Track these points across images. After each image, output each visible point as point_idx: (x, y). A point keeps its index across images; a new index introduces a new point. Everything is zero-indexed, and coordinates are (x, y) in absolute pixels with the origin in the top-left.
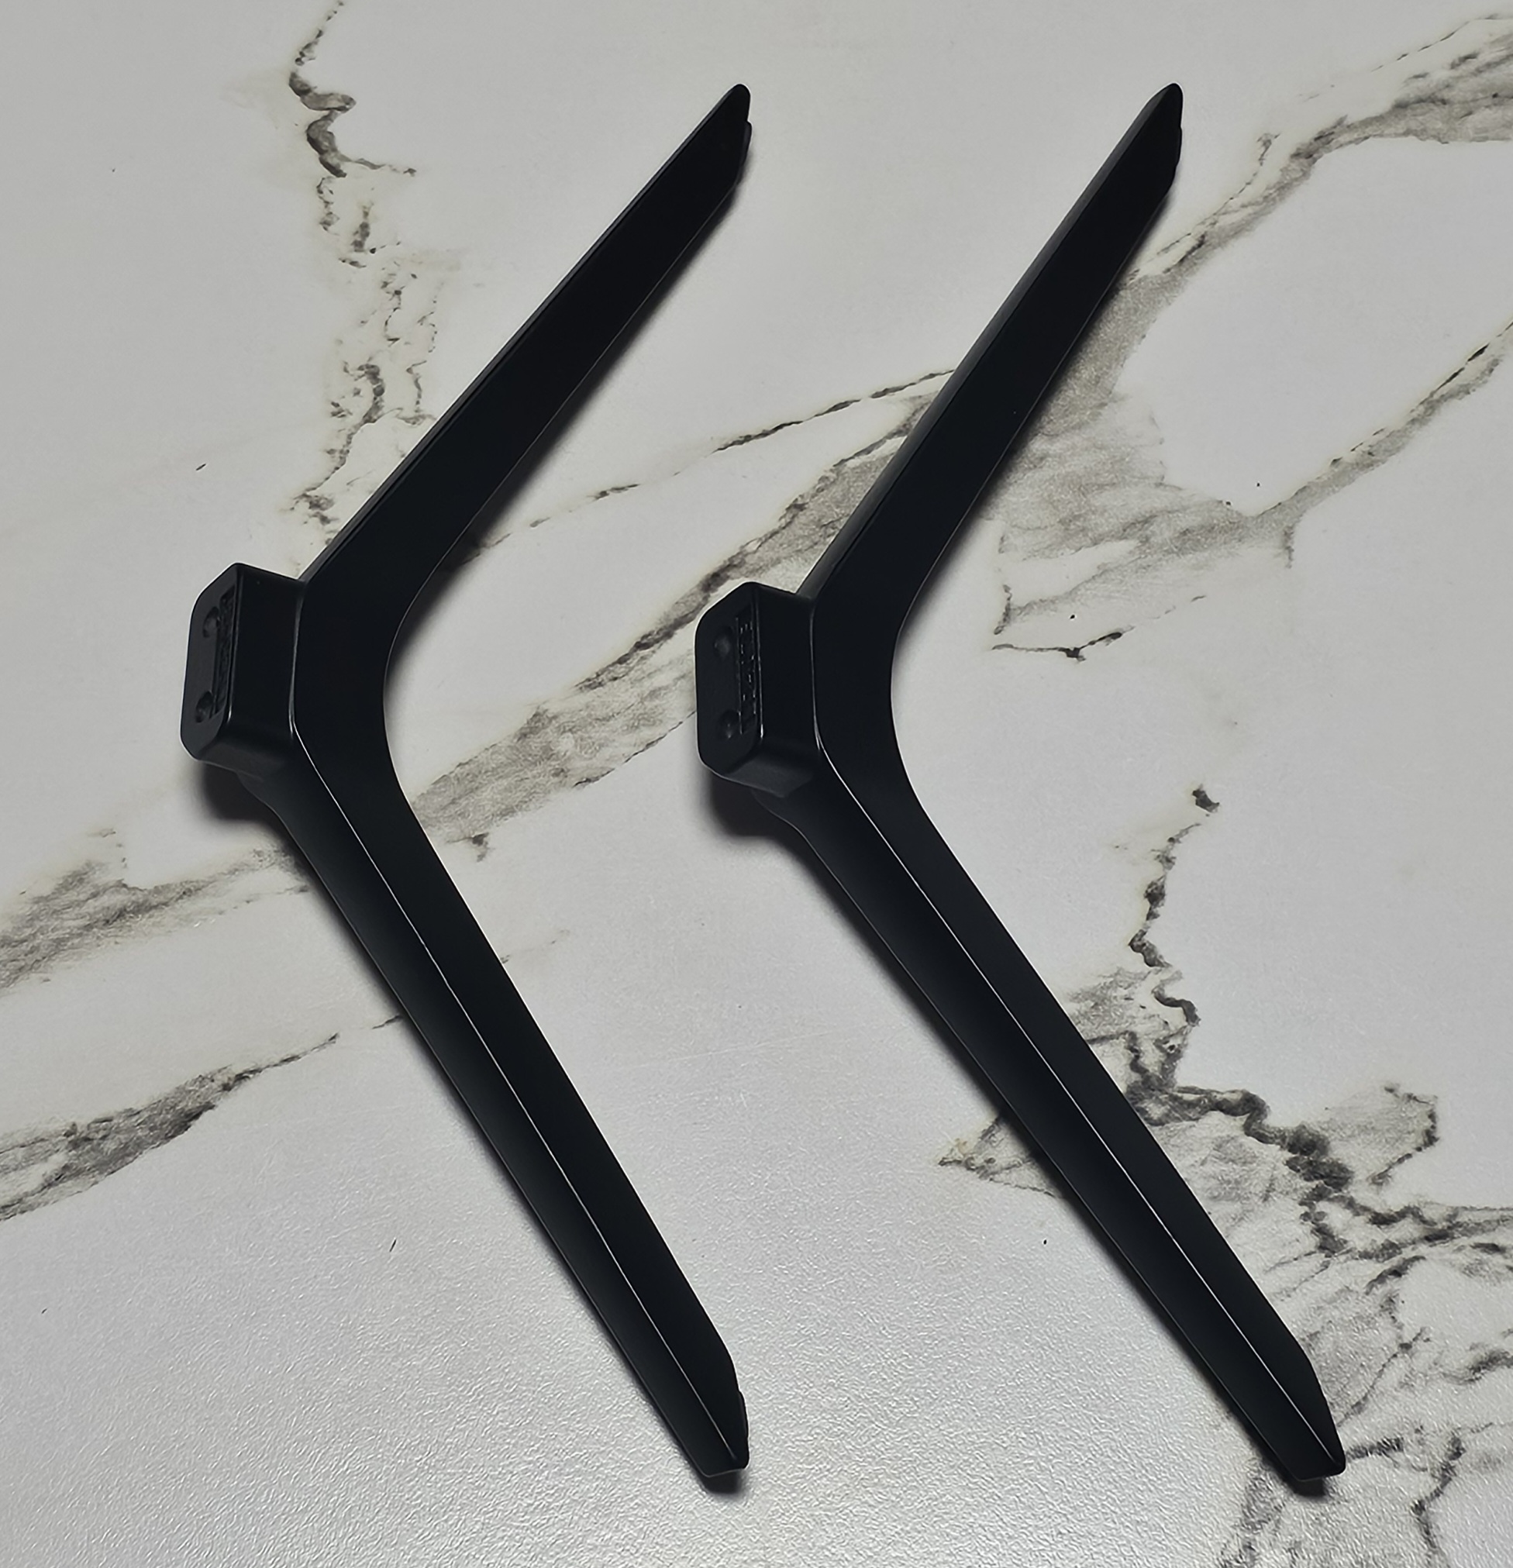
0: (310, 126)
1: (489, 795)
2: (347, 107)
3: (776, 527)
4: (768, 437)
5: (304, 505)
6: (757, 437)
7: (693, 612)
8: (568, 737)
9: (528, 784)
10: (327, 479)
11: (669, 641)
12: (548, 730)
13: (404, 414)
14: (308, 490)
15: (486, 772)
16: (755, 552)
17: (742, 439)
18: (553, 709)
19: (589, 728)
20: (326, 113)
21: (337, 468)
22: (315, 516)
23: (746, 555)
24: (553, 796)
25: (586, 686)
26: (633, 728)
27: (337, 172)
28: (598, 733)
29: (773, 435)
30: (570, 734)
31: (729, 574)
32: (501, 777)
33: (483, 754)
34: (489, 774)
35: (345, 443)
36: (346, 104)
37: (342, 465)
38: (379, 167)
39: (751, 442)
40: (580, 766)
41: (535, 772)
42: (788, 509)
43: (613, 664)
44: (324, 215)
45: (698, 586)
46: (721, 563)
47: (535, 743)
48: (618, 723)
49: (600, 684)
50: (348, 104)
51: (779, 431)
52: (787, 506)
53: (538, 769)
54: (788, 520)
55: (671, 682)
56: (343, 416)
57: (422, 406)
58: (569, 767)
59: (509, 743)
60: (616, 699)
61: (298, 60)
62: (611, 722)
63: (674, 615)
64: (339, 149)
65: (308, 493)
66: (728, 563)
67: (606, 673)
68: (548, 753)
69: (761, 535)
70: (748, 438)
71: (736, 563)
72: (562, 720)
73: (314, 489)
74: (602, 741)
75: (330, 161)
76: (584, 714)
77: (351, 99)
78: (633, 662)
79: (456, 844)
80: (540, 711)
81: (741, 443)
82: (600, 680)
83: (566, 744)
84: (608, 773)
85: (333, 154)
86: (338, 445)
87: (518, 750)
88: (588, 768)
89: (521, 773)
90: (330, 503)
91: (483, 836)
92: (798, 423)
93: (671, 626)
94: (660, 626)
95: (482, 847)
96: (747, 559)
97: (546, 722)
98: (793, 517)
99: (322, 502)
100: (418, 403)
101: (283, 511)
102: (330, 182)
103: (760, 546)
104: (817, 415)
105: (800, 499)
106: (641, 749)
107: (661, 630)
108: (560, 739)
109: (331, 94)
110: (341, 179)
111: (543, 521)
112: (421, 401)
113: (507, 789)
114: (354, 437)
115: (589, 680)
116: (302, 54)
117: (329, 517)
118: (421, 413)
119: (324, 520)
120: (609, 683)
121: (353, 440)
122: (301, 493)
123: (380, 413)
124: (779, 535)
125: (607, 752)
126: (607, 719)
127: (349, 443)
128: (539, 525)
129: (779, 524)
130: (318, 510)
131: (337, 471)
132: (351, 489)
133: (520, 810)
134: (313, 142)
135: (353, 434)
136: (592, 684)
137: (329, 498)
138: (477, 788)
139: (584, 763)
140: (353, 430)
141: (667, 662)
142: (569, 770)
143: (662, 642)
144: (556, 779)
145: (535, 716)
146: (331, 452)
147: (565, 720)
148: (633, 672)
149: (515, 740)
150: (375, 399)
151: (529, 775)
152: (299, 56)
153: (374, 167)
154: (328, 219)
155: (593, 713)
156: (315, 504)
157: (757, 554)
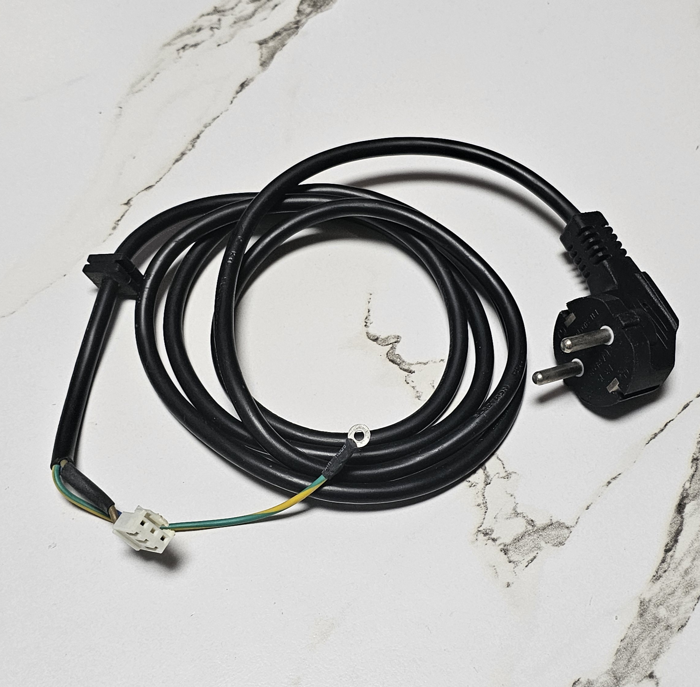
0: (387, 354)
1: (643, 650)
2: (399, 340)
3: (693, 473)
4: (664, 431)
5: (481, 536)
6: (659, 433)
7: (680, 526)
8: (661, 608)
9: (657, 639)
10: (484, 518)
11: (677, 544)
12: (650, 608)
13: (501, 476)
14: (479, 528)
15: (635, 640)
16: (690, 487)
17: (653, 436)
18: (647, 597)
19: (668, 600)
20: (391, 346)
21: (486, 512)
22: (489, 539)
23: (687, 490)
24: (671, 641)
25: (654, 580)
26: (687, 593)
27: (411, 372)
28: (673, 601)
29: (665, 429)
30: (661, 606)
31: (685, 502)
32: (643, 640)
33: (629, 631)
34: (636, 640)
35: (483, 499)
36: (398, 340)
37: (487, 509)
38: (427, 363)
39: (658, 436)
40: (674, 621)
41: (657, 632)
42: (692, 462)
43: (661, 564)
44: (415, 393)
45: (675, 512)
46: (679, 498)
47: (648, 617)
48: (679, 592)
49: (660, 576)
50: (398, 338)
51: (667, 426)
52: (691, 461)
53: (657, 630)
54: (696, 467)
55: (690, 564)
56: (474, 486)
57: (507, 469)
58: (670, 623)
59: (637, 622)
60: (671, 581)
61: (365, 326)
62: (676, 593)
63: (674, 530)
64: (405, 361)
65: (479, 529)
66: (681, 497)
67: (659, 570)
68: (657, 620)
69: (688, 478)
70: (656, 435)
71: (684, 495)
72: (654, 601)
73: (481, 526)
74: (677, 604)
75: (404, 367)
76: (661, 594)
77: (398, 336)
78: (668, 560)
79: (642, 682)
80: (643, 600)
81: (654, 438)
82: (659, 574)
83: (662, 612)
84: (688, 619)
85: (404, 364)
86: (480, 501)
87: (643, 623)
88: (679, 620)
89: (651, 634)
90: (492, 531)
91: (652, 673)
92: (672, 420)
93: (674, 536)
94: (670, 538)
95: (655, 679)
96: (689, 492)
97: (647, 605)
98: (697, 465)
99: (488, 531)
100: (504, 468)
101: (473, 542)
102: (409, 377)
103: (690, 484)
104: (678, 414)
105: (694, 455)
106: (696, 602)
107: (671, 539)
108: (658, 611)
109: (389, 337)
110: (413, 373)
111: (590, 505)
112: (504, 466)
113: (650, 645)
114: (485, 494)
115: (654, 576)
116: (367, 323)
117: (495, 538)
118: (508, 472)
119: (494, 540)
120: (664, 575)
121: (485, 496)
122: (476, 530)
123: (490, 479)
124: (695, 475)
125: (682, 609)
126: (672, 593)
127: (484, 498)
128: (590, 508)
129: (692, 470)
130: (488, 537)
131: (486, 513)
132: (497, 520)
133: (661, 653)
134: (393, 361)
135: (484, 493)
136: (657, 578)
137: (490, 528)
138: (635, 650)
139: (675, 619)
140: (483, 491)
141: (683, 555)
142: (671, 625)
143: (675, 545)
144: (668, 632)
145: (641, 603)
146: (479, 505)
147: (655, 600)
148: (671, 565)
149: (639, 619)
150: (484, 472)
151: (655, 634)
152: (365, 324)
153: (425, 364)
154: (418, 395)
155: (665, 592)
156: (486, 534)
157: (691, 488)
